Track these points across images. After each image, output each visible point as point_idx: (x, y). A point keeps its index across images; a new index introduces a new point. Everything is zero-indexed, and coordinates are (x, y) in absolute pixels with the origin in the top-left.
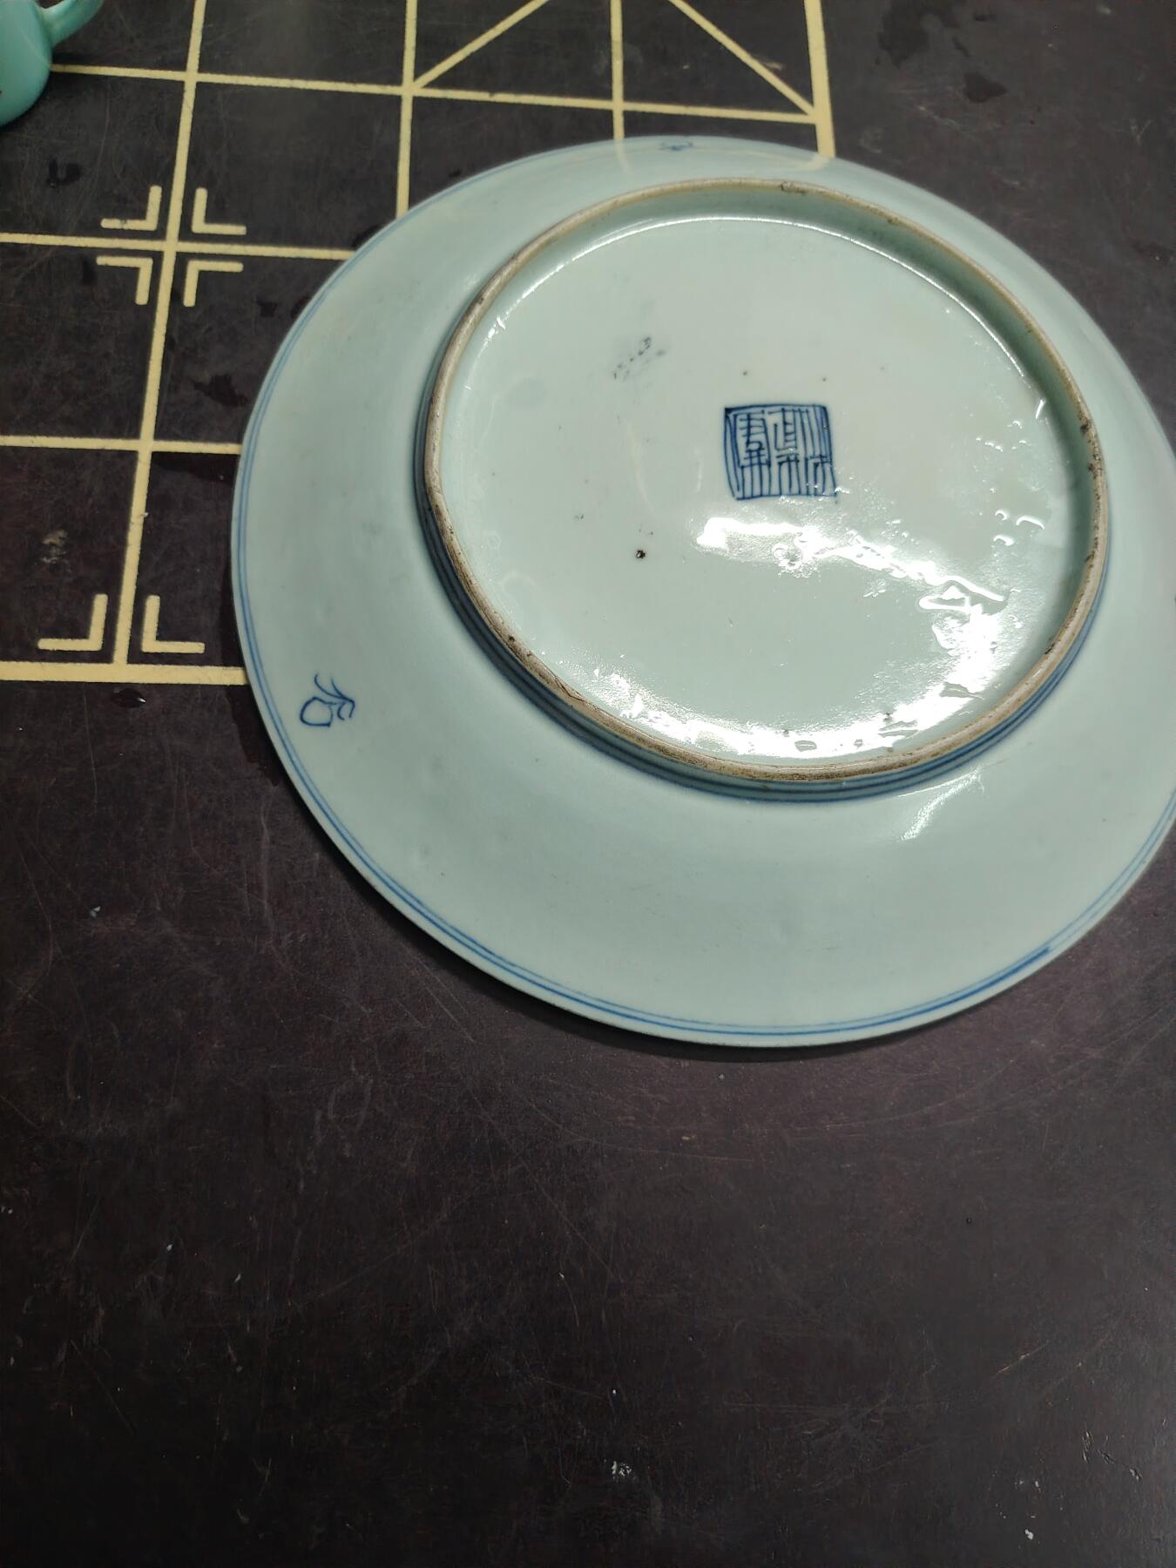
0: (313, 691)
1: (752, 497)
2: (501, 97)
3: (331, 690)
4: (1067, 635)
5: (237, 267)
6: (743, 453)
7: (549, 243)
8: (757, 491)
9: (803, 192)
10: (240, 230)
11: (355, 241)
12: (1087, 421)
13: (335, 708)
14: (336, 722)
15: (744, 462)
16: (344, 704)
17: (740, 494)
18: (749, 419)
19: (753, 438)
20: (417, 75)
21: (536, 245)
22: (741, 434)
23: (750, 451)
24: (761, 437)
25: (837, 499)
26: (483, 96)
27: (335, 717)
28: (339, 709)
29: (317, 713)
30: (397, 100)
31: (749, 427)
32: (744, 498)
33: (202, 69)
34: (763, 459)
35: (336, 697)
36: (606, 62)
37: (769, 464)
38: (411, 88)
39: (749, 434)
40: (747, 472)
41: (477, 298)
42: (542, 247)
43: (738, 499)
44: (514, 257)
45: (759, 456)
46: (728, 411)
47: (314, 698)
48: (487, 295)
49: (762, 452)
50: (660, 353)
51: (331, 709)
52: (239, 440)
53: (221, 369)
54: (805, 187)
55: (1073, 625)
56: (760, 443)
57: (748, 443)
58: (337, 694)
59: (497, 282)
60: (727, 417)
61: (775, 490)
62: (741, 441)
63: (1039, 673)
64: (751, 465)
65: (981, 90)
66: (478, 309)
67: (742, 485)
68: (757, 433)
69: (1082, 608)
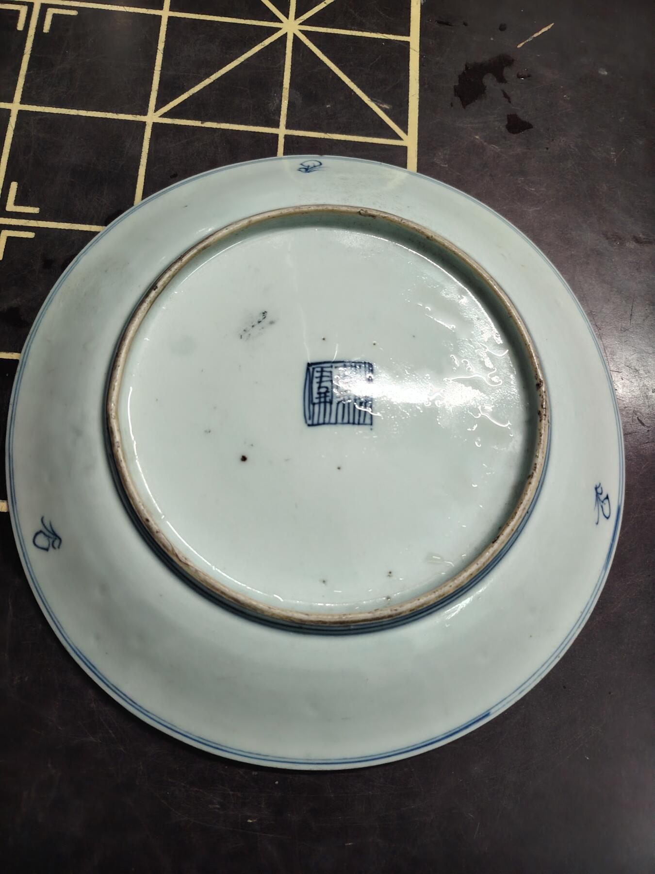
0: (41, 527)
1: (318, 424)
2: (208, 124)
3: (49, 528)
4: (508, 531)
5: (31, 235)
6: (315, 395)
7: (204, 248)
8: (321, 421)
9: (373, 216)
10: (35, 210)
11: (106, 220)
12: (541, 381)
13: (51, 541)
14: (51, 549)
15: (316, 401)
16: (56, 539)
17: (310, 422)
18: (322, 371)
19: (323, 384)
20: (157, 109)
21: (195, 251)
22: (315, 381)
23: (319, 393)
24: (328, 384)
25: (372, 427)
26: (198, 123)
27: (51, 545)
28: (53, 542)
29: (42, 541)
30: (144, 124)
31: (321, 377)
32: (313, 425)
33: (22, 102)
34: (328, 399)
35: (52, 534)
36: (278, 101)
37: (331, 403)
38: (152, 117)
39: (320, 382)
40: (317, 407)
41: (153, 286)
42: (199, 252)
43: (309, 425)
44: (180, 258)
45: (325, 397)
46: (309, 365)
47: (41, 532)
48: (160, 284)
49: (328, 394)
50: (272, 323)
51: (49, 541)
52: (20, 352)
53: (14, 302)
54: (374, 213)
55: (513, 524)
56: (327, 388)
57: (319, 388)
58: (52, 532)
59: (167, 276)
60: (308, 370)
61: (333, 420)
62: (315, 386)
63: (488, 555)
64: (320, 403)
65: (516, 125)
66: (153, 294)
67: (312, 417)
68: (327, 381)
69: (520, 512)
